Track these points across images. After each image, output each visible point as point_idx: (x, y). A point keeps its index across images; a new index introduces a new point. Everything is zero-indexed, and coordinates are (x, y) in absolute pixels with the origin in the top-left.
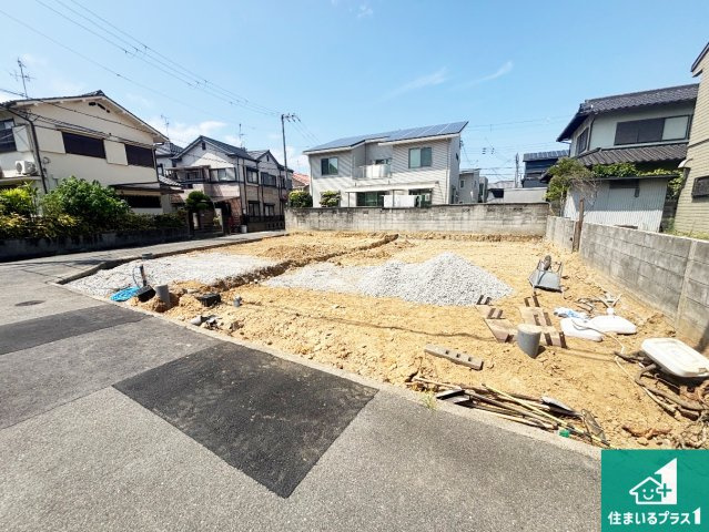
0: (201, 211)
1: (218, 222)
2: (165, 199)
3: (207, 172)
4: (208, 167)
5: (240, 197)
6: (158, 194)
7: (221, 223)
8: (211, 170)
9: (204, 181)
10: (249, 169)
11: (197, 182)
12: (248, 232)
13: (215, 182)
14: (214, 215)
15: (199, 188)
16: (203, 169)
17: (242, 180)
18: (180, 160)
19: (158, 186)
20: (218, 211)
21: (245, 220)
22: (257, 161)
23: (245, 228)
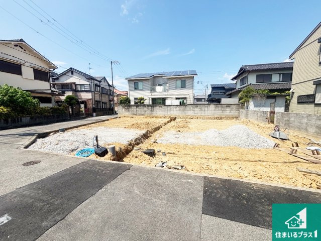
0: (74, 106)
1: (82, 111)
2: (54, 99)
3: (74, 86)
4: (74, 83)
5: (92, 99)
6: (50, 96)
7: (84, 112)
8: (76, 85)
9: (72, 90)
10: (96, 85)
11: (68, 91)
12: (96, 116)
13: (78, 91)
14: (80, 107)
15: (69, 94)
16: (71, 84)
17: (93, 90)
18: (57, 79)
19: (50, 91)
20: (82, 106)
21: (94, 110)
22: (100, 82)
23: (95, 114)
